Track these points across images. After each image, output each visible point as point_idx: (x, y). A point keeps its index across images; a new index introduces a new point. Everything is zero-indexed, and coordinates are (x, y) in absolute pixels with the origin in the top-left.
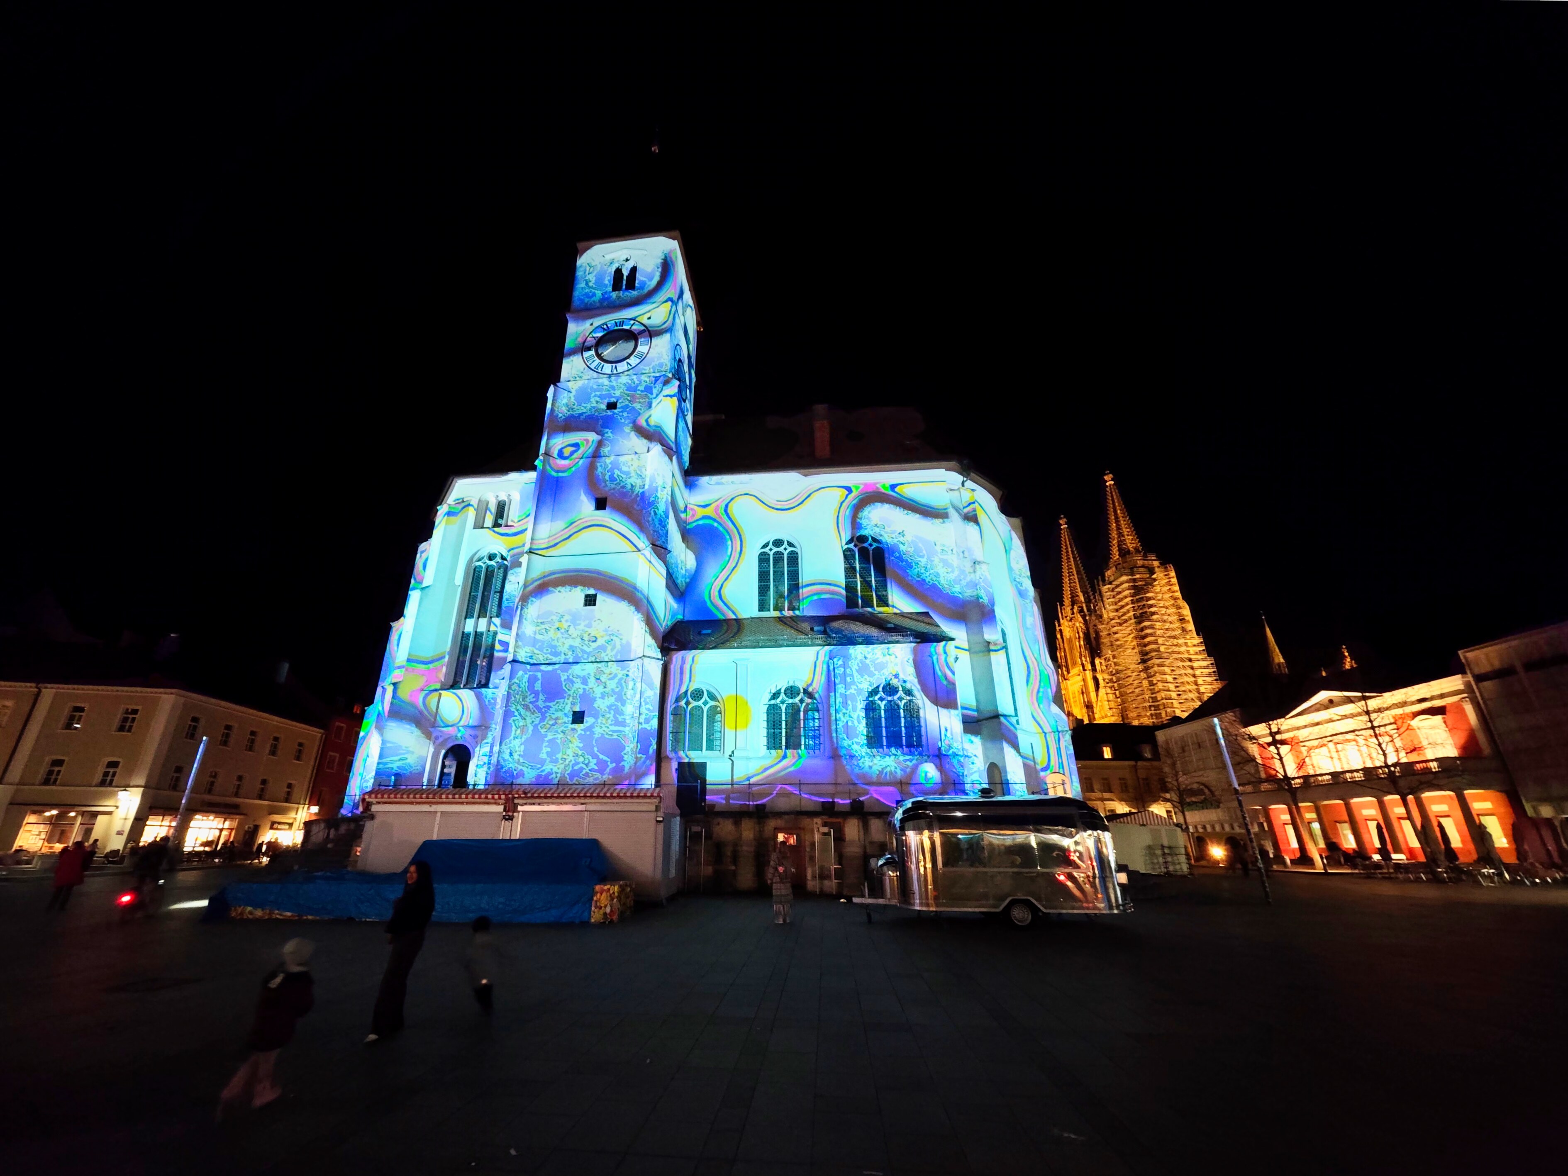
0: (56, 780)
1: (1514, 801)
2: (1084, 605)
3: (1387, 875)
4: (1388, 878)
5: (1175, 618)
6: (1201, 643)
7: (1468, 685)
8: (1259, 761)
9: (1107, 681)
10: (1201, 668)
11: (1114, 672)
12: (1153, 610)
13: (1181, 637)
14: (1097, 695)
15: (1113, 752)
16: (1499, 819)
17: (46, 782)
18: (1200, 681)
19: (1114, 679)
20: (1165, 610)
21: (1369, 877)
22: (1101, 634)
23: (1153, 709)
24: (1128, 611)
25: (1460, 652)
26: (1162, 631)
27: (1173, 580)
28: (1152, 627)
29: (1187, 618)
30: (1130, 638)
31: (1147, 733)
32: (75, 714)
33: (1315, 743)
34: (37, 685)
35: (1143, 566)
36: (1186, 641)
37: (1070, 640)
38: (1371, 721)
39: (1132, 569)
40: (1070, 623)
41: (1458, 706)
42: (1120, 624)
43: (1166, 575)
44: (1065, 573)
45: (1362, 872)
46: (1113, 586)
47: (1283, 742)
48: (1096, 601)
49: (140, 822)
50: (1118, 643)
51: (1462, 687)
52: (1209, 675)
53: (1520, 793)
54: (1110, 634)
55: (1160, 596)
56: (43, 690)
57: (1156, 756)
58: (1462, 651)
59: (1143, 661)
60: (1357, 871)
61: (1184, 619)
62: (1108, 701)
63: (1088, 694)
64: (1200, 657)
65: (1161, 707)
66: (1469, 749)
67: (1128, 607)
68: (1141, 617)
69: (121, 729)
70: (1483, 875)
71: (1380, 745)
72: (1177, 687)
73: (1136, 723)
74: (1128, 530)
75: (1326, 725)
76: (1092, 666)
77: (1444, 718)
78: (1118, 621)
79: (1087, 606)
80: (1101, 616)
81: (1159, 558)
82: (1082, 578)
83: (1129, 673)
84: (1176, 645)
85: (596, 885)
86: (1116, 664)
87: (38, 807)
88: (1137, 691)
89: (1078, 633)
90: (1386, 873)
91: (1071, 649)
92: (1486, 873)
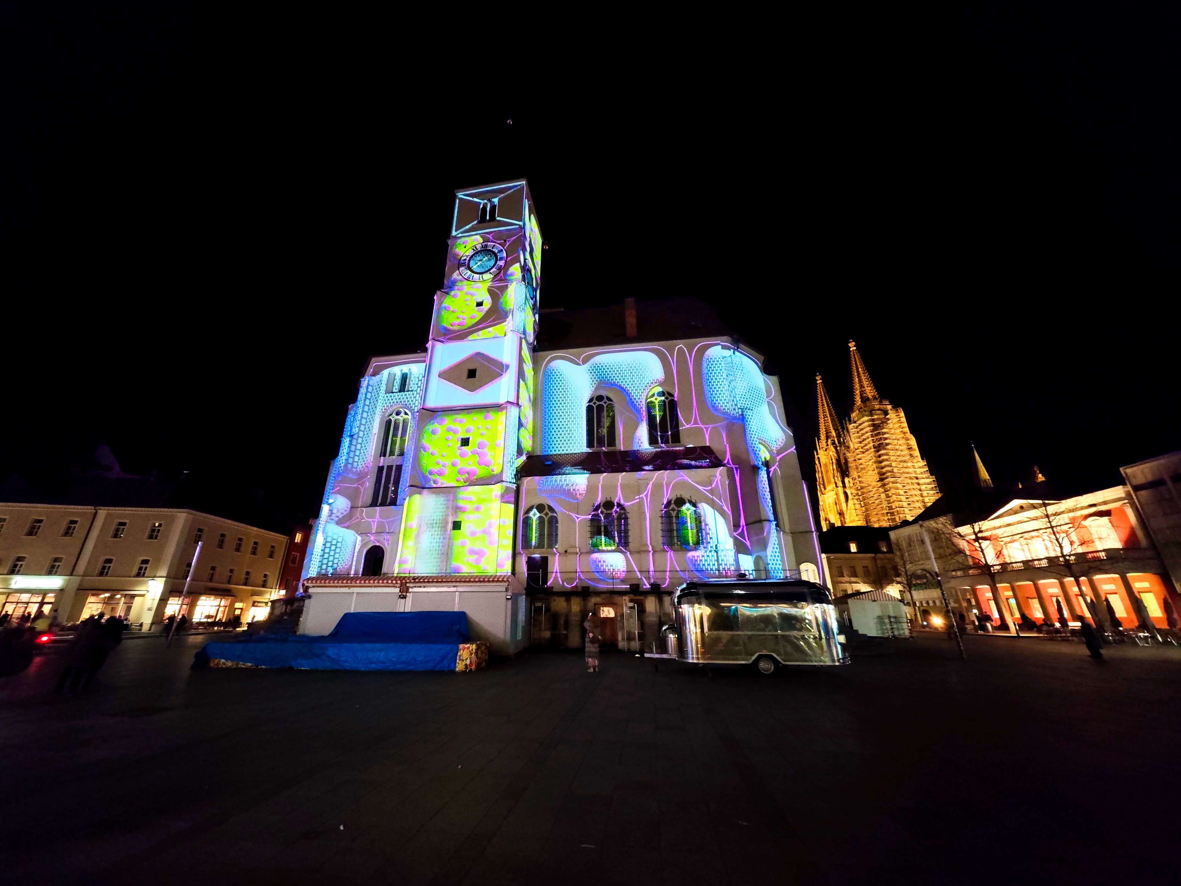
0: (107, 572)
1: (1167, 581)
2: (836, 439)
3: (1065, 638)
4: (1065, 640)
5: (905, 447)
6: (925, 465)
7: (1128, 494)
8: (968, 553)
9: (854, 495)
10: (925, 484)
11: (859, 488)
12: (887, 441)
13: (909, 461)
14: (847, 506)
15: (858, 547)
16: (1155, 595)
17: (101, 574)
18: (925, 494)
19: (860, 493)
20: (897, 441)
21: (1051, 639)
22: (849, 460)
23: (889, 515)
24: (869, 443)
25: (1121, 469)
26: (895, 457)
27: (902, 419)
28: (887, 454)
29: (913, 447)
30: (871, 463)
31: (883, 533)
32: (120, 527)
33: (1008, 539)
34: (95, 507)
35: (879, 410)
36: (914, 464)
37: (826, 465)
38: (1050, 522)
39: (871, 411)
40: (825, 452)
41: (1121, 510)
42: (863, 453)
43: (897, 416)
44: (821, 416)
45: (1046, 635)
46: (858, 425)
47: (985, 539)
48: (844, 436)
49: (163, 601)
50: (862, 466)
51: (1123, 495)
52: (932, 489)
53: (1171, 575)
54: (855, 460)
55: (893, 431)
56: (99, 511)
57: (890, 550)
58: (1122, 468)
59: (881, 480)
60: (1042, 635)
61: (911, 448)
62: (856, 509)
63: (840, 505)
64: (924, 476)
65: (896, 514)
66: (1131, 542)
67: (868, 440)
68: (878, 448)
69: (151, 537)
70: (1140, 638)
71: (1057, 540)
72: (908, 498)
73: (876, 525)
74: (868, 383)
75: (1015, 526)
76: (842, 484)
77: (1109, 519)
78: (862, 450)
79: (838, 440)
80: (849, 447)
81: (891, 403)
82: (834, 419)
83: (870, 488)
84: (906, 468)
85: (460, 644)
86: (860, 482)
87: (96, 591)
88: (877, 502)
89: (832, 460)
90: (1064, 637)
91: (827, 472)
92: (1142, 636)
